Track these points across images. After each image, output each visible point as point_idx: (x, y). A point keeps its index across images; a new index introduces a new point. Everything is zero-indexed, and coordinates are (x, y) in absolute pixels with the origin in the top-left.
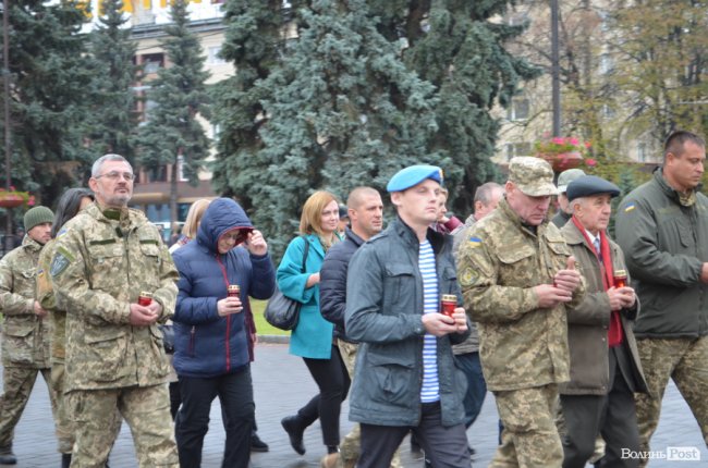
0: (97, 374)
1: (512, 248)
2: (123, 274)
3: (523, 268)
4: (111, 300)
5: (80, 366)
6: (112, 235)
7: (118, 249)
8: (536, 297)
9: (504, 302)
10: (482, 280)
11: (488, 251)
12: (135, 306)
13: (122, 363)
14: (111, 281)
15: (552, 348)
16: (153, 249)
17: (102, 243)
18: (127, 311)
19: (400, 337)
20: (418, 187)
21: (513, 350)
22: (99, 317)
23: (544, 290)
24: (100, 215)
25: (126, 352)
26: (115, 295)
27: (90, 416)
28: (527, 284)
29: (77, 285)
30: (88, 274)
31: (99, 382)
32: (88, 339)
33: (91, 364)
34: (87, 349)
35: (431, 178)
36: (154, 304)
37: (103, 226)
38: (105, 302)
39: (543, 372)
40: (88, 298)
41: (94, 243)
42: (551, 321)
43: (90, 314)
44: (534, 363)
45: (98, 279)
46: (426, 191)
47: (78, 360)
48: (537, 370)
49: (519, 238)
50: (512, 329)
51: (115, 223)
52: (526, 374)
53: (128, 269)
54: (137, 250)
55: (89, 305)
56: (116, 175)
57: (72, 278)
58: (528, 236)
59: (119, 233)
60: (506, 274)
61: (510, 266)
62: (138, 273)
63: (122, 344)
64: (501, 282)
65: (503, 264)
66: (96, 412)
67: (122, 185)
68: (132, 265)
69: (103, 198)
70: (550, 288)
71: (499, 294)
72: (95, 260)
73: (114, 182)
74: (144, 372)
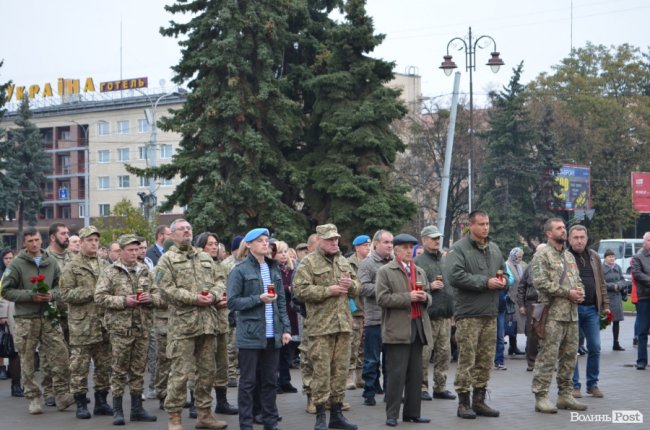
0: (185, 330)
1: (320, 268)
2: (192, 277)
3: (325, 277)
4: (187, 292)
5: (176, 327)
6: (185, 259)
7: (188, 265)
8: (331, 290)
9: (315, 292)
10: (305, 281)
11: (308, 268)
12: (200, 296)
13: (197, 323)
14: (187, 281)
15: (339, 315)
16: (208, 264)
17: (180, 263)
18: (195, 298)
19: (251, 306)
20: (257, 239)
21: (321, 316)
22: (181, 302)
23: (335, 287)
24: (178, 250)
25: (198, 317)
26: (189, 289)
27: (180, 354)
28: (327, 285)
29: (169, 285)
30: (174, 279)
31: (186, 334)
32: (178, 313)
33: (181, 326)
34: (178, 319)
35: (264, 234)
36: (210, 295)
37: (180, 255)
38: (184, 293)
39: (334, 327)
40: (175, 291)
41: (175, 263)
42: (339, 302)
43: (177, 300)
44: (331, 322)
45: (180, 281)
46: (262, 240)
47: (175, 325)
48: (332, 326)
49: (324, 263)
50: (320, 306)
51: (186, 253)
52: (327, 328)
53: (195, 275)
54: (198, 265)
55: (176, 296)
56: (183, 228)
57: (166, 281)
58: (329, 262)
59: (188, 257)
60: (317, 279)
61: (319, 276)
62: (200, 276)
63: (196, 313)
64: (315, 283)
65: (316, 275)
66: (184, 351)
67: (187, 233)
68: (197, 273)
69: (178, 241)
70: (338, 287)
71: (313, 288)
72: (177, 272)
73: (182, 232)
74: (207, 327)
